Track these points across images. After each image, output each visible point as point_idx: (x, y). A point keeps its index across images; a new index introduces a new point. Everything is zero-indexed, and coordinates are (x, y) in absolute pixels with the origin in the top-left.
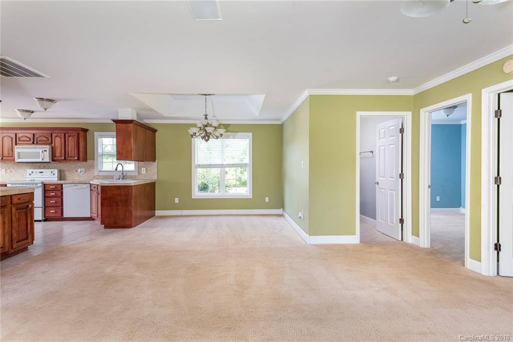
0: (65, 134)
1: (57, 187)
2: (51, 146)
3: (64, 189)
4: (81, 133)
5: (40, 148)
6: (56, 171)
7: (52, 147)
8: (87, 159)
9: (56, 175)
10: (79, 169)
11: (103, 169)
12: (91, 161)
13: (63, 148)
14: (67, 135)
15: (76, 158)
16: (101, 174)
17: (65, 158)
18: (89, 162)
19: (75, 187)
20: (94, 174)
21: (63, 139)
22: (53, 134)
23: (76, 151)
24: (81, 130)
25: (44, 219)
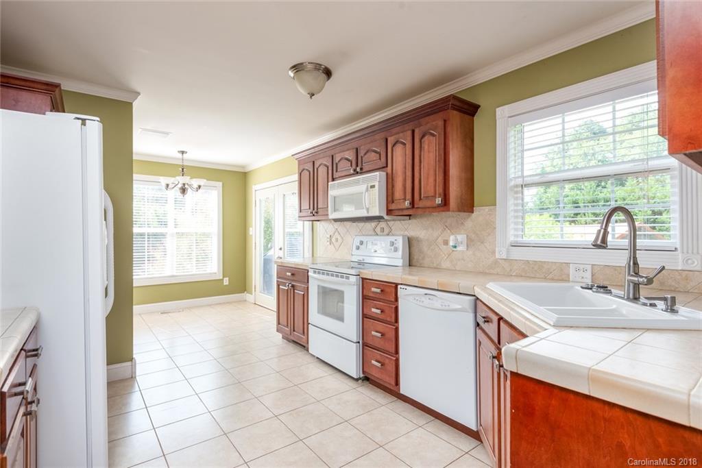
0: (413, 132)
1: (387, 290)
2: (384, 174)
3: (400, 300)
4: (455, 117)
5: (364, 181)
6: (400, 242)
7: (387, 174)
8: (472, 206)
9: (400, 253)
10: (452, 238)
11: (526, 239)
12: (487, 209)
13: (409, 174)
14: (417, 131)
15: (439, 201)
16: (517, 254)
17: (412, 203)
18: (480, 213)
19: (426, 301)
20: (494, 252)
21: (409, 146)
22: (389, 139)
23: (440, 178)
24: (455, 108)
25: (362, 375)
